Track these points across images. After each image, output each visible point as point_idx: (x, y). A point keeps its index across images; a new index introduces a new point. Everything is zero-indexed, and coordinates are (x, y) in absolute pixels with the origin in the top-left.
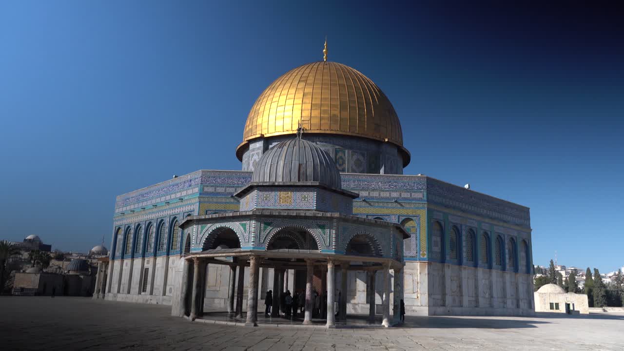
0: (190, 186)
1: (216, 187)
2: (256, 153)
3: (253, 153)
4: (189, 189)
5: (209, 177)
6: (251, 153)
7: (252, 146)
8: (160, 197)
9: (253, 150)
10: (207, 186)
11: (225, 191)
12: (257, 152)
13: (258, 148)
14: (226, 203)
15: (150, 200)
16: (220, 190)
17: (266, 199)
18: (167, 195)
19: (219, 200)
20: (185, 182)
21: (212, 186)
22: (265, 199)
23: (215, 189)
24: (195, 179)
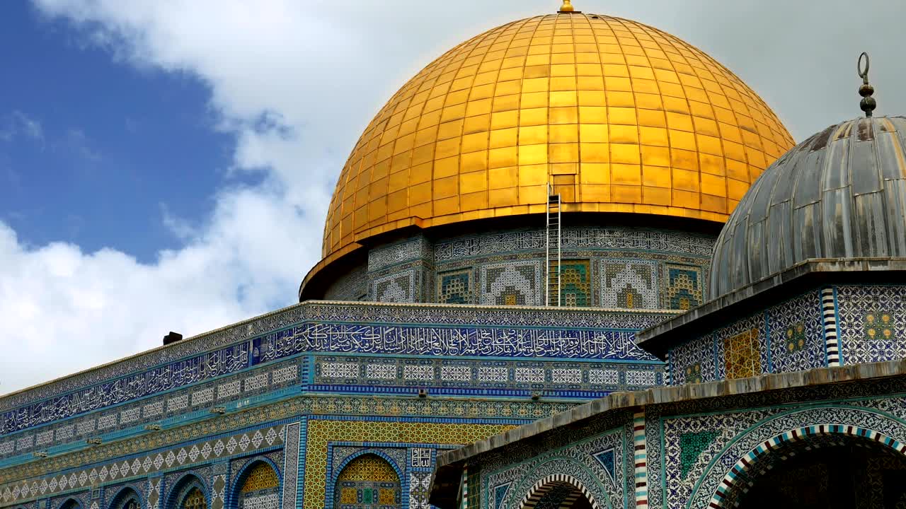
0: (256, 361)
1: (364, 361)
2: (396, 280)
3: (383, 280)
4: (251, 374)
5: (339, 328)
6: (377, 282)
7: (376, 261)
8: (114, 409)
9: (385, 271)
10: (332, 359)
11: (400, 375)
12: (397, 276)
13: (405, 265)
14: (407, 418)
15: (70, 422)
16: (381, 372)
17: (879, 335)
18: (148, 401)
19: (380, 410)
20: (230, 350)
21: (349, 359)
22: (872, 332)
23: (363, 369)
24: (280, 335)
